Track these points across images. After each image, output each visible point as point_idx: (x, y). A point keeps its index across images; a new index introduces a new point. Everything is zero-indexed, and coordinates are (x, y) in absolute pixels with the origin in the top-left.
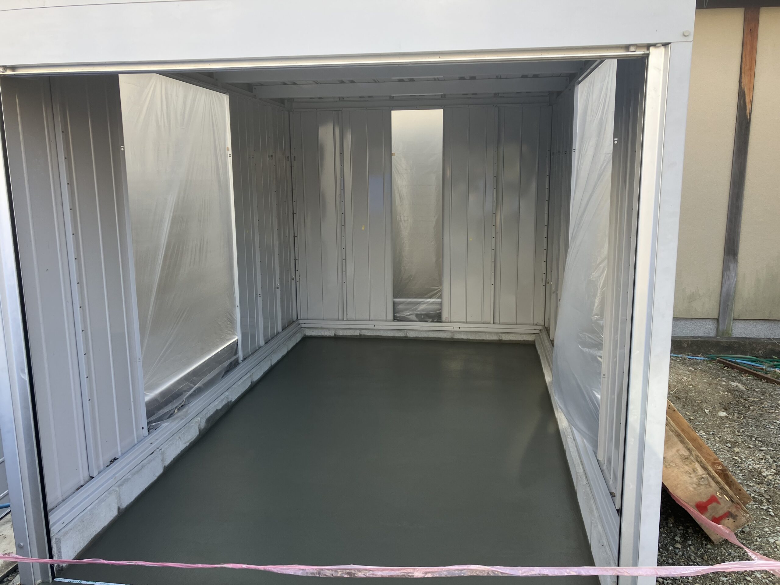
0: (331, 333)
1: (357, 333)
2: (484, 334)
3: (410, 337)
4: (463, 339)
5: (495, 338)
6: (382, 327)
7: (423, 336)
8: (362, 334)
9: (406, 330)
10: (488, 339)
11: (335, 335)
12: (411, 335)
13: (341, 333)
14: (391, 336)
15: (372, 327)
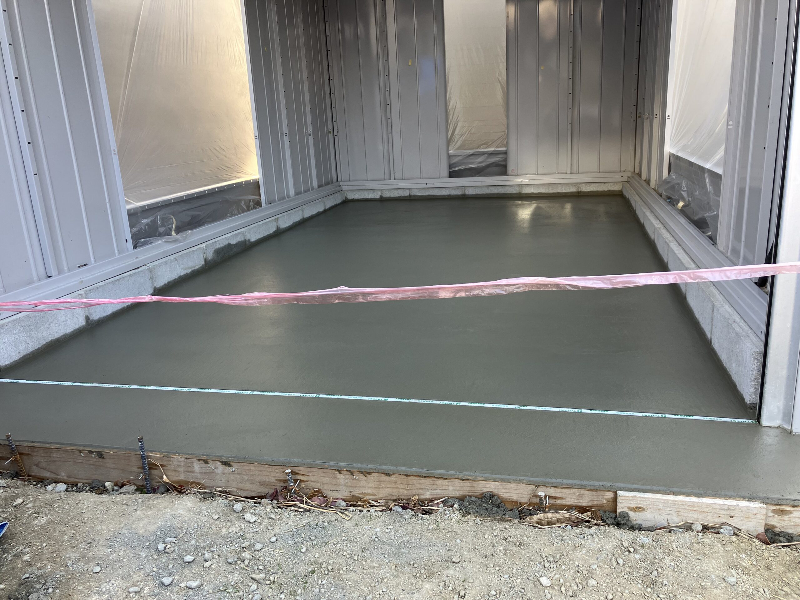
0: (377, 195)
1: (406, 194)
2: (559, 185)
3: (468, 195)
4: (533, 193)
5: (573, 190)
6: (435, 186)
7: (484, 193)
8: (412, 194)
9: (463, 187)
10: (564, 191)
11: (381, 196)
12: (471, 192)
13: (387, 194)
14: (447, 195)
15: (425, 186)
